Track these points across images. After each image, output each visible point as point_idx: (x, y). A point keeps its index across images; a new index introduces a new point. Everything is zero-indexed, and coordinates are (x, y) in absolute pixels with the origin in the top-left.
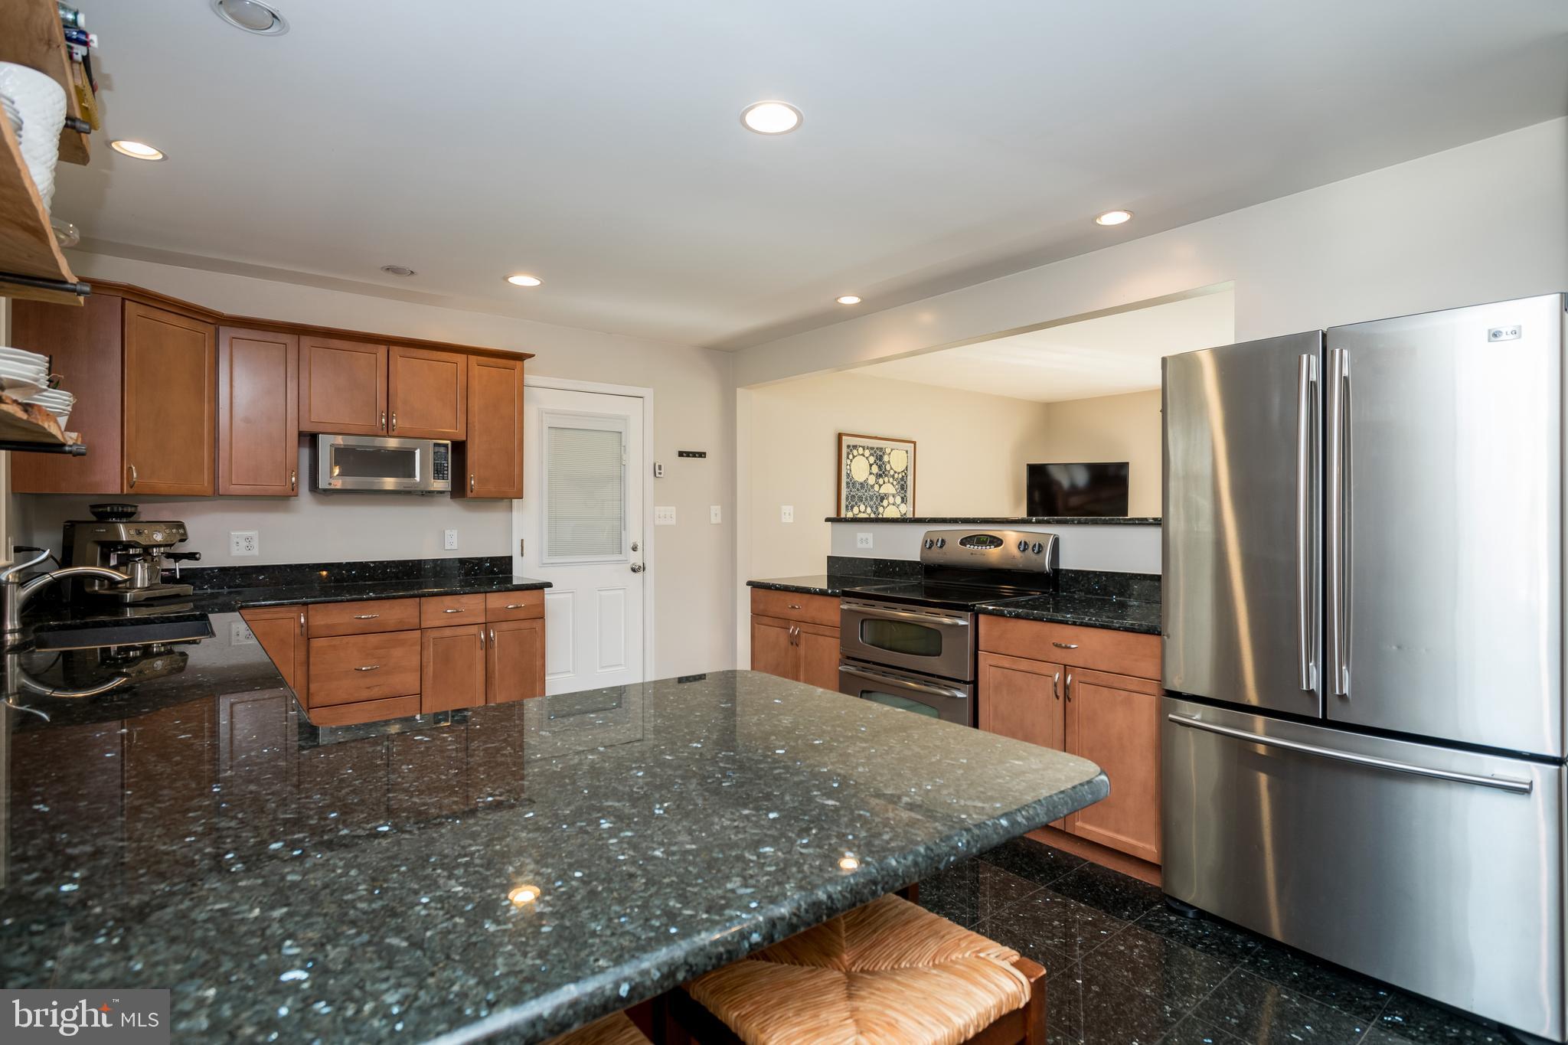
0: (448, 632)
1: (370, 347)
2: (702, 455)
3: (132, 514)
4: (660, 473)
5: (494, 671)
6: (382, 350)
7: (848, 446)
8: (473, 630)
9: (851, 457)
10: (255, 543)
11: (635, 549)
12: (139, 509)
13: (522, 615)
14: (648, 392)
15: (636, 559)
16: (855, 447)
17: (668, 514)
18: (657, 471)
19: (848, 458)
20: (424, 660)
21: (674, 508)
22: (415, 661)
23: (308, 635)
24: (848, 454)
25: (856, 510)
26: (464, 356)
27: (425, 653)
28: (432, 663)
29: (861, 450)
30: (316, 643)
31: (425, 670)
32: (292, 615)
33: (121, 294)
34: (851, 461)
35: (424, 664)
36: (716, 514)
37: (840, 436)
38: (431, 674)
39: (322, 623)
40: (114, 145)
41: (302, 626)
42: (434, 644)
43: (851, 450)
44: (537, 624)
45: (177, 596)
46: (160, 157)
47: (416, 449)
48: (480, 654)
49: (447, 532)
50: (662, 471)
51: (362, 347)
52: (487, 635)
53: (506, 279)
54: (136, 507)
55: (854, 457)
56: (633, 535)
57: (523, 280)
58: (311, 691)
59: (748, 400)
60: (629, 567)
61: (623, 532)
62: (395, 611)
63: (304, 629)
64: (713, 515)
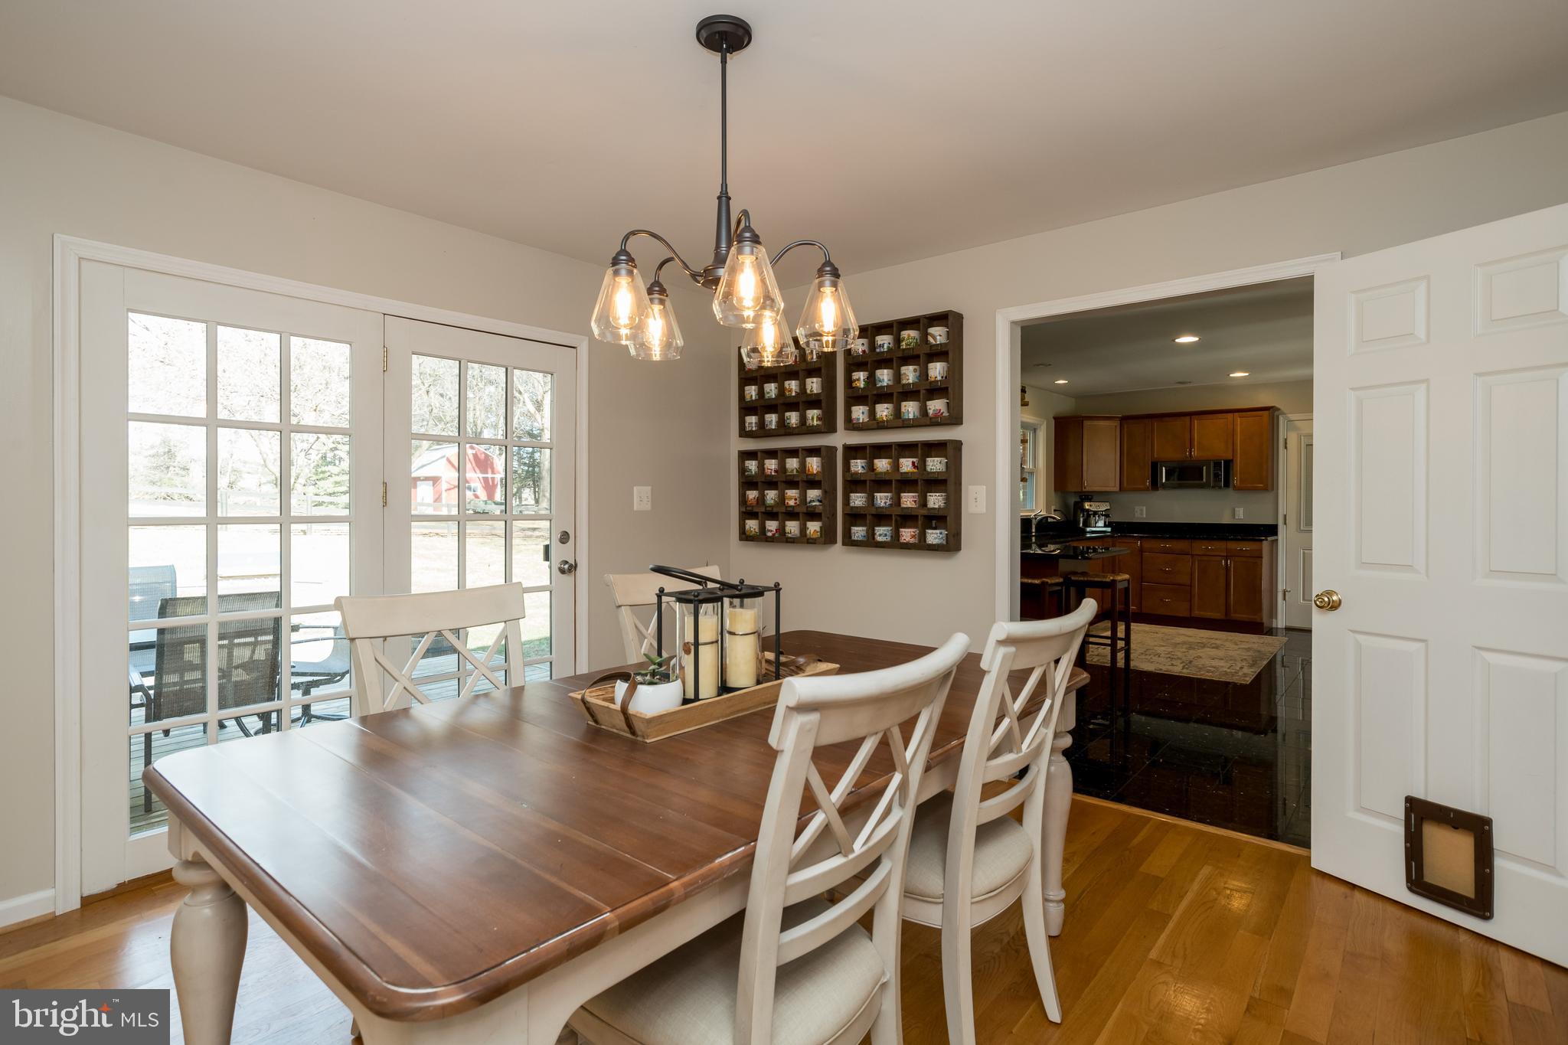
6: (1188, 418)
10: (1145, 512)
20: (1193, 569)
23: (1142, 551)
30: (1145, 555)
32: (1136, 542)
35: (1193, 571)
39: (1147, 546)
41: (1139, 546)
47: (1204, 466)
51: (1178, 419)
54: (1092, 496)
63: (1140, 548)
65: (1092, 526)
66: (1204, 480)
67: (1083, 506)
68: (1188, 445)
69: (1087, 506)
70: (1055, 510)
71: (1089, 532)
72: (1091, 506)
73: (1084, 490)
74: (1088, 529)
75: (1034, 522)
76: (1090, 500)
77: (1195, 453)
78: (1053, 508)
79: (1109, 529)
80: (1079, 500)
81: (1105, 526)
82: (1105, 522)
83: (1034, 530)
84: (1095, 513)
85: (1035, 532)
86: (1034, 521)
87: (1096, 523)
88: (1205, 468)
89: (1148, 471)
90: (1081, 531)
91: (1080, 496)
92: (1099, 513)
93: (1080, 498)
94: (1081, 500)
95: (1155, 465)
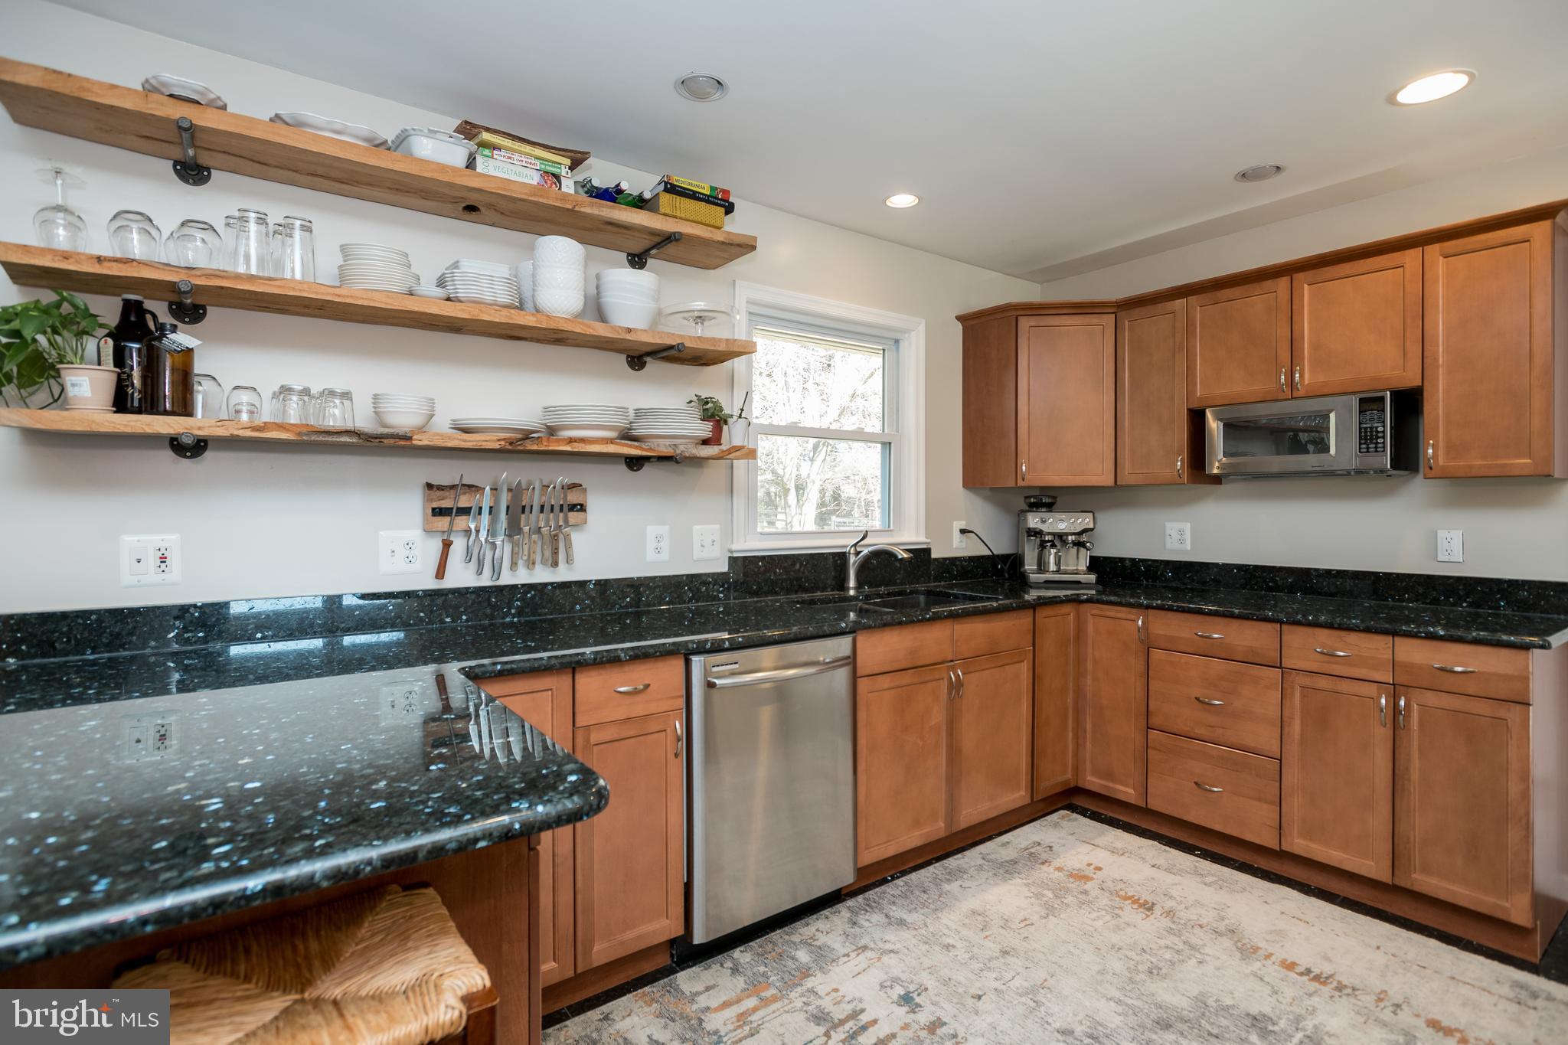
0: (1323, 683)
5: (1408, 768)
6: (1283, 283)
8: (1370, 690)
20: (1286, 714)
22: (1274, 711)
23: (1147, 642)
27: (1287, 703)
28: (1297, 721)
30: (1156, 654)
31: (1286, 729)
32: (1133, 617)
33: (1010, 313)
35: (1286, 718)
38: (1297, 736)
39: (1161, 632)
40: (888, 203)
41: (1140, 632)
42: (1303, 696)
45: (1081, 582)
46: (920, 201)
47: (1331, 411)
51: (1256, 288)
52: (1394, 704)
53: (1391, 100)
58: (1153, 711)
62: (1247, 635)
63: (1143, 637)
65: (1051, 569)
66: (1333, 451)
67: (1028, 520)
68: (1285, 356)
69: (1035, 520)
72: (1044, 521)
73: (1020, 483)
74: (1037, 578)
75: (853, 564)
76: (1039, 506)
77: (1307, 376)
79: (1093, 578)
83: (852, 583)
84: (1058, 539)
86: (852, 559)
87: (1060, 563)
88: (1332, 416)
89: (1180, 434)
90: (1022, 582)
91: (1026, 498)
92: (1070, 538)
93: (1027, 503)
94: (1027, 508)
95: (1197, 418)
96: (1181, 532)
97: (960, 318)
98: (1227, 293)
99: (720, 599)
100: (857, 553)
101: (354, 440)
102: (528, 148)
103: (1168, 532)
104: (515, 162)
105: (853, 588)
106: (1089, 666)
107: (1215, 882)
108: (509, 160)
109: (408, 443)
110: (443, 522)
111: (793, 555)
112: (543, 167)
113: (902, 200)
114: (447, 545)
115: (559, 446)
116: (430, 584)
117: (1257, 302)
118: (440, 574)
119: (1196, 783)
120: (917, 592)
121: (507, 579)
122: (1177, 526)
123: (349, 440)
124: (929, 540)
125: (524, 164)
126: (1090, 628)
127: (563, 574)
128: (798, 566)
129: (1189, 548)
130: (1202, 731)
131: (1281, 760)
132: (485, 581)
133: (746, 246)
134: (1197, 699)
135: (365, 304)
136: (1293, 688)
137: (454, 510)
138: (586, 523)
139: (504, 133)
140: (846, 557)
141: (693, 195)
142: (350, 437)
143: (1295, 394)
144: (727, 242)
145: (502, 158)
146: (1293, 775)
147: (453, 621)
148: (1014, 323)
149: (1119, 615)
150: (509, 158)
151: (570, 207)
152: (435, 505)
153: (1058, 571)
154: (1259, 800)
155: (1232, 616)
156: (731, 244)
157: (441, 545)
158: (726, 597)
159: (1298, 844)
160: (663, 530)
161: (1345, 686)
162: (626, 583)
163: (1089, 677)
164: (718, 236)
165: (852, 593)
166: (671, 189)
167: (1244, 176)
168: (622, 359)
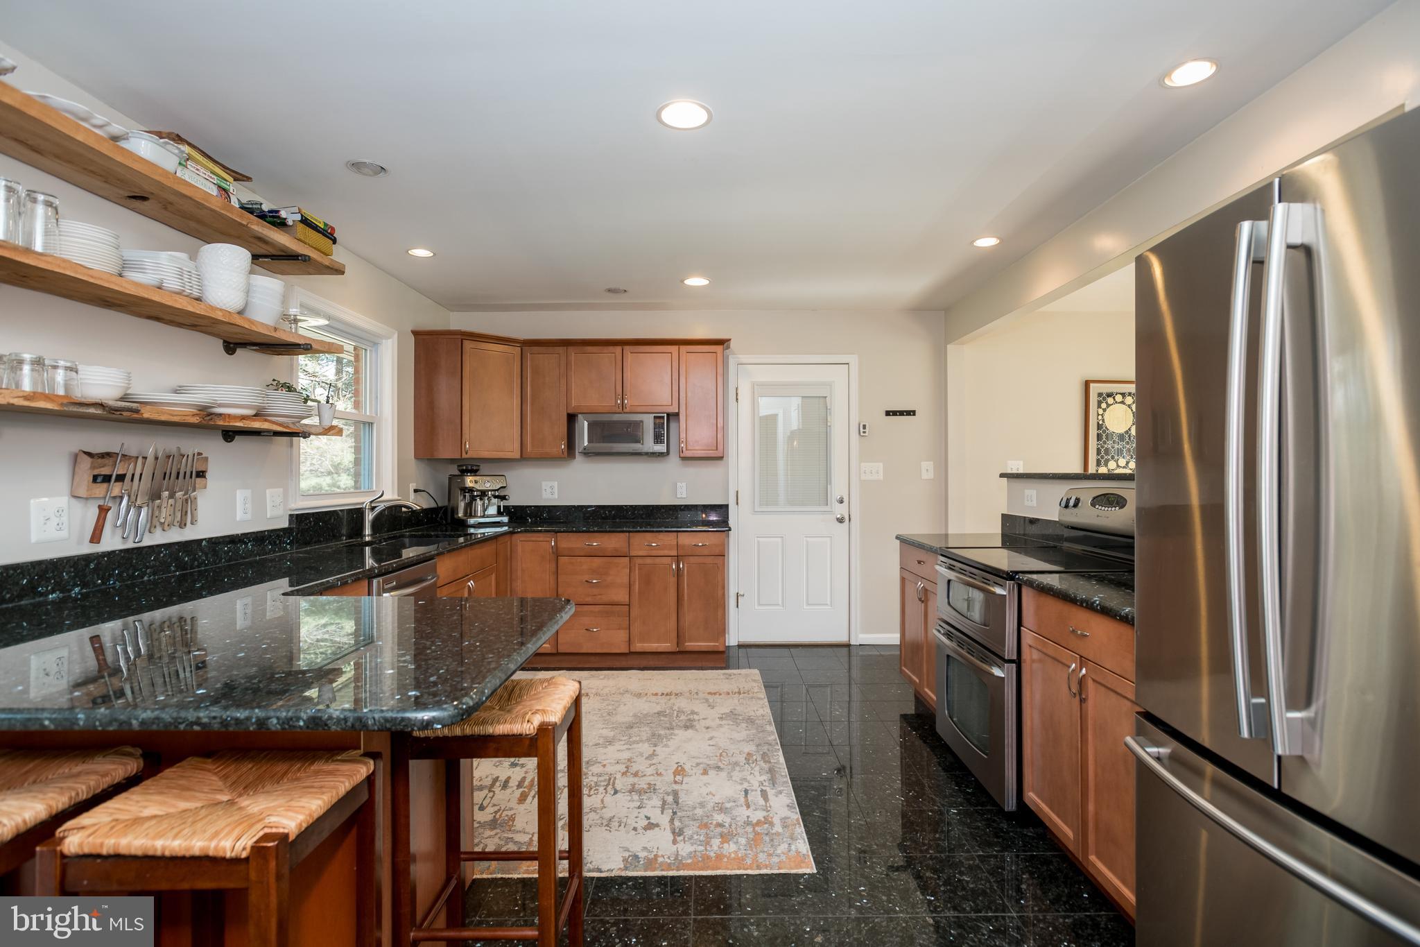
0: (649, 561)
1: (611, 349)
2: (911, 413)
3: (476, 471)
4: (864, 432)
5: (683, 595)
6: (618, 349)
7: (1100, 395)
8: (667, 560)
9: (1104, 405)
10: (556, 490)
11: (841, 502)
12: (481, 467)
13: (706, 552)
14: (853, 359)
15: (841, 510)
16: (1109, 395)
17: (875, 470)
18: (862, 430)
19: (1099, 407)
20: (632, 579)
21: (881, 465)
22: (626, 580)
23: (557, 554)
24: (1099, 403)
25: (1112, 465)
26: (676, 347)
27: (632, 574)
28: (637, 583)
29: (1119, 398)
30: (562, 560)
31: (632, 588)
32: (548, 539)
33: (459, 337)
34: (1104, 410)
35: (632, 583)
36: (927, 470)
37: (1087, 384)
38: (637, 591)
39: (565, 546)
40: (409, 252)
41: (552, 547)
42: (639, 569)
43: (1104, 399)
44: (718, 560)
45: (499, 522)
46: (432, 254)
47: (642, 421)
48: (673, 580)
49: (679, 484)
50: (867, 430)
51: (606, 349)
52: (678, 566)
53: (682, 281)
54: (479, 466)
55: (1108, 405)
56: (838, 488)
57: (696, 282)
58: (559, 593)
59: (962, 356)
60: (833, 518)
61: (829, 486)
62: (613, 541)
63: (554, 550)
64: (924, 471)
65: (479, 515)
67: (463, 481)
68: (619, 389)
69: (469, 481)
70: (416, 491)
71: (474, 526)
72: (476, 482)
73: (464, 456)
74: (472, 521)
75: (369, 517)
76: (474, 472)
77: (629, 401)
78: (412, 486)
79: (505, 519)
80: (457, 473)
81: (500, 513)
82: (499, 507)
83: (367, 532)
84: (483, 494)
85: (371, 535)
86: (369, 513)
87: (485, 510)
89: (562, 428)
90: (462, 525)
91: (458, 466)
92: (490, 493)
93: (459, 470)
94: (460, 474)
95: (572, 418)
96: (552, 488)
97: (416, 333)
98: (590, 349)
99: (288, 550)
100: (373, 509)
101: (99, 411)
102: (211, 165)
103: (544, 487)
104: (201, 174)
105: (368, 535)
106: (519, 573)
107: (605, 677)
108: (197, 171)
109: (135, 416)
110: (101, 489)
111: (330, 511)
112: (219, 182)
113: (421, 253)
114: (103, 511)
115: (236, 422)
116: (87, 549)
117: (607, 357)
118: (96, 537)
119: (586, 629)
120: (403, 536)
121: (148, 541)
122: (550, 484)
123: (95, 412)
124: (400, 498)
125: (206, 177)
126: (519, 549)
127: (189, 534)
128: (333, 520)
129: (557, 497)
130: (589, 600)
131: (629, 605)
132: (130, 545)
133: (338, 271)
134: (587, 581)
135: (111, 287)
136: (635, 566)
137: (114, 477)
138: (205, 488)
139: (199, 150)
140: (363, 511)
141: (315, 228)
142: (96, 408)
143: (625, 410)
144: (331, 266)
145: (191, 169)
146: (635, 612)
147: (103, 583)
148: (460, 344)
149: (538, 539)
150: (197, 170)
151: (245, 223)
152: (96, 472)
153: (483, 517)
154: (619, 629)
155: (606, 532)
156: (332, 269)
157: (97, 511)
158: (292, 549)
159: (639, 646)
160: (248, 493)
161: (658, 560)
162: (228, 539)
163: (519, 581)
164: (325, 261)
165: (367, 539)
166: (305, 221)
167: (609, 290)
168: (219, 343)
